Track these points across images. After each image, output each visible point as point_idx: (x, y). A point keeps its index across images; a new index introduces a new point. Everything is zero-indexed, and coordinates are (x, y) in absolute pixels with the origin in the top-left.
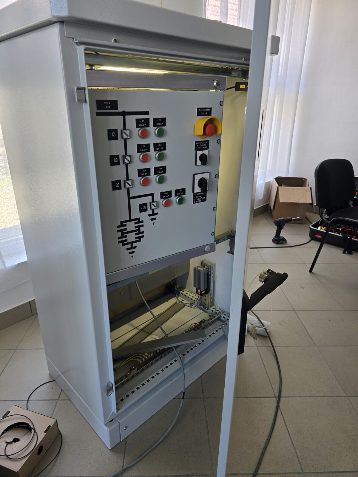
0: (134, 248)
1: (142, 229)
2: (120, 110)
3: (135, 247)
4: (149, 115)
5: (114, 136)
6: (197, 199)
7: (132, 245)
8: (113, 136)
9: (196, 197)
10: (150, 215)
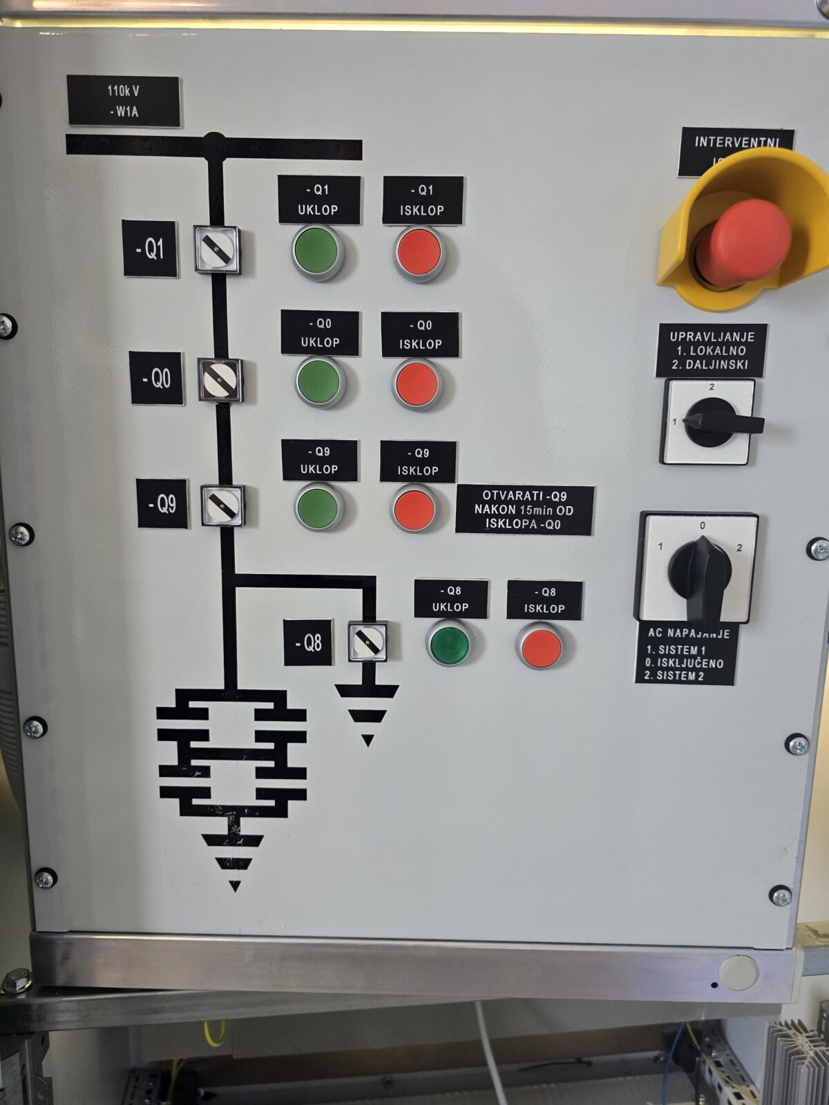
0: (245, 844)
1: (295, 755)
2: (193, 125)
3: (254, 841)
4: (359, 157)
5: (158, 254)
6: (664, 662)
7: (235, 824)
8: (153, 256)
9: (655, 648)
10: (345, 691)
